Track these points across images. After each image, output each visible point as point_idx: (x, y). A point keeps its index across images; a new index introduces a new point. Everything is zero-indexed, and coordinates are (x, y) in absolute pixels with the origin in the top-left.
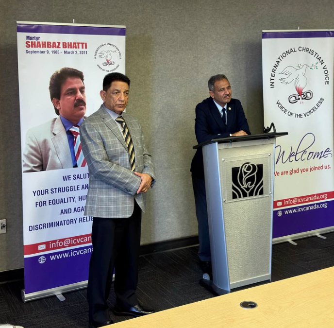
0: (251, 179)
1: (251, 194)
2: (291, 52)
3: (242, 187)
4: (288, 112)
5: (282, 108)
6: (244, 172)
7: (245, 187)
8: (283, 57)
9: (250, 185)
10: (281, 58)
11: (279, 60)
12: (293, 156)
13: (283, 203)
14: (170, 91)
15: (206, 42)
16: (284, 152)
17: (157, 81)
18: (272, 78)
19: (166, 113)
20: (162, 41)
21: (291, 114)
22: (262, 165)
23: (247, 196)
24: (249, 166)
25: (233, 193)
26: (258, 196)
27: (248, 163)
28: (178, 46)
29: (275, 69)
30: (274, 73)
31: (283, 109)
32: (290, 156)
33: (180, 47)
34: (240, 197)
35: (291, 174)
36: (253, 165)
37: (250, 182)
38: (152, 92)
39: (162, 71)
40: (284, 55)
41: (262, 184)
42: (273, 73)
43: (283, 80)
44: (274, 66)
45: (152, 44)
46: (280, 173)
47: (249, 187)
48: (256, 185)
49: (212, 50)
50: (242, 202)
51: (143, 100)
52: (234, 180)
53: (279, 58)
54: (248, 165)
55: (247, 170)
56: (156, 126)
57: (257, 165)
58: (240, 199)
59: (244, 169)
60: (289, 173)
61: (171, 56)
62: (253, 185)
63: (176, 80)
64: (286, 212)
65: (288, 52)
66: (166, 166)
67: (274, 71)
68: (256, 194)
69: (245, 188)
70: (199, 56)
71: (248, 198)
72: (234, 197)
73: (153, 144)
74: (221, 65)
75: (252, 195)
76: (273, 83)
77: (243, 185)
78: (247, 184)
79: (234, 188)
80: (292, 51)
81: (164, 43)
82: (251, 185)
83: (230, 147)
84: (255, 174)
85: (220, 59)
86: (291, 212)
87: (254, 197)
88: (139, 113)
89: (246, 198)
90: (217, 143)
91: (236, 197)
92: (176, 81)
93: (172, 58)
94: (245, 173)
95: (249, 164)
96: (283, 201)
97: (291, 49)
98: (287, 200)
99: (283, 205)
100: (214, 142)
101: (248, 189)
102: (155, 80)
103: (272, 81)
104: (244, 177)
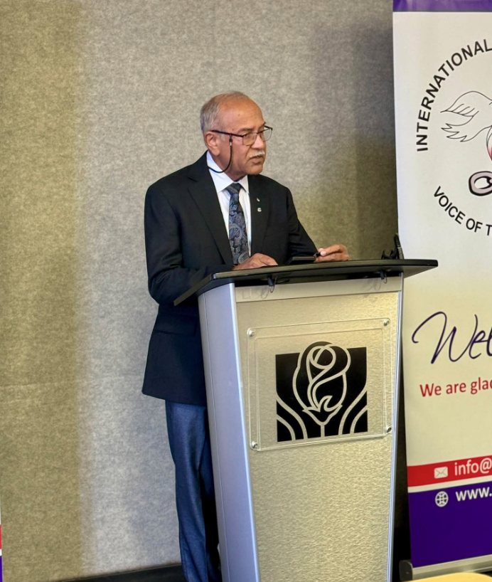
0: (332, 389)
1: (332, 430)
2: (476, 50)
3: (306, 410)
4: (465, 219)
5: (449, 207)
6: (312, 367)
7: (313, 408)
8: (453, 64)
9: (330, 406)
10: (447, 67)
11: (442, 74)
12: (480, 341)
13: (451, 471)
14: (134, 159)
15: (240, 21)
16: (455, 330)
17: (96, 129)
18: (423, 123)
19: (125, 218)
20: (110, 14)
21: (477, 226)
22: (364, 349)
23: (318, 435)
24: (326, 352)
25: (279, 424)
26: (353, 435)
27: (324, 344)
28: (158, 32)
29: (430, 98)
30: (427, 111)
31: (453, 212)
32: (473, 341)
33: (163, 34)
34: (299, 436)
35: (473, 391)
36: (337, 349)
37: (329, 398)
38: (83, 158)
39: (110, 102)
40: (457, 59)
41: (363, 402)
42: (424, 109)
43: (454, 129)
44: (428, 91)
45: (80, 24)
46: (444, 389)
47: (327, 409)
48: (346, 405)
49: (258, 47)
50: (305, 450)
51: (55, 181)
52: (283, 389)
53: (442, 68)
54: (322, 349)
55: (319, 362)
56: (96, 256)
57: (349, 350)
58: (300, 443)
59: (312, 360)
60: (468, 388)
61: (135, 59)
62: (339, 406)
63: (151, 126)
64: (461, 497)
65: (467, 52)
66: (125, 366)
67: (426, 103)
68: (346, 431)
69: (313, 412)
70: (219, 61)
71: (323, 439)
72: (283, 435)
73: (86, 304)
74: (284, 90)
75: (336, 433)
76: (425, 137)
77: (308, 404)
78: (319, 400)
79: (281, 411)
80: (478, 48)
81: (116, 23)
82: (332, 404)
83: (271, 297)
84: (343, 373)
85: (279, 72)
86: (473, 495)
87: (341, 437)
88: (44, 216)
89: (316, 441)
90: (231, 285)
91: (288, 438)
92: (153, 131)
93: (139, 64)
94: (315, 371)
95: (327, 347)
96: (450, 465)
97: (477, 43)
98: (464, 462)
99: (451, 477)
100: (223, 282)
101: (322, 415)
102: (91, 124)
103: (422, 132)
104: (312, 381)
